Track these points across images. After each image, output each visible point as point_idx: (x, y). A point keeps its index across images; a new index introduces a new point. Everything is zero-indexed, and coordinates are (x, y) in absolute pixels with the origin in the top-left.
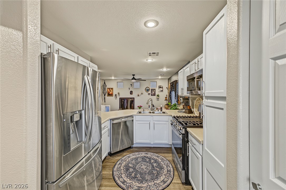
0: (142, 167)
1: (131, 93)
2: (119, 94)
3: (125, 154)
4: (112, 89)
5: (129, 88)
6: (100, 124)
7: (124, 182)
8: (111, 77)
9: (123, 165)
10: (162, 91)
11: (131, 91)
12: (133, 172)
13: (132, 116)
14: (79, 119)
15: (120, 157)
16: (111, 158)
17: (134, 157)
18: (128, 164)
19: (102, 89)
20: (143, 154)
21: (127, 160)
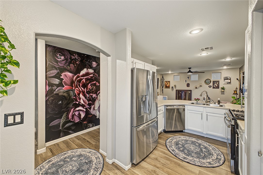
0: (190, 147)
1: (188, 85)
2: (175, 86)
3: (176, 135)
4: (169, 82)
5: (186, 81)
6: (157, 107)
7: (173, 150)
8: (168, 71)
9: (174, 141)
10: (230, 83)
11: (187, 84)
12: (181, 147)
13: (184, 106)
14: (145, 100)
15: (173, 136)
16: (165, 134)
17: (184, 138)
18: (178, 142)
19: (160, 82)
20: (194, 139)
21: (178, 139)
